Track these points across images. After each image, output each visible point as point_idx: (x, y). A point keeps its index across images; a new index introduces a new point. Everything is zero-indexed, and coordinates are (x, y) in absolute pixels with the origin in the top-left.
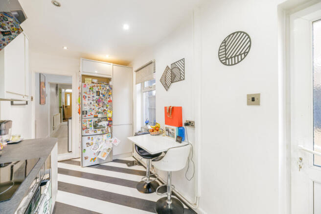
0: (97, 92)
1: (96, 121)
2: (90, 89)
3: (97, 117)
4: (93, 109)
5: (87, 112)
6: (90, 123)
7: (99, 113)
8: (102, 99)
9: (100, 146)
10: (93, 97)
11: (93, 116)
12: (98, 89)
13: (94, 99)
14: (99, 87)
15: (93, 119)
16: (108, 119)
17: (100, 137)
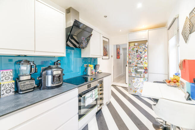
0: (137, 51)
1: (136, 69)
2: (132, 49)
3: (137, 66)
4: (134, 61)
5: (131, 62)
6: (133, 69)
7: (138, 64)
8: (140, 55)
9: (139, 84)
10: (134, 54)
11: (134, 65)
12: (137, 49)
13: (135, 55)
14: (138, 48)
15: (134, 67)
16: (145, 68)
17: (139, 79)
